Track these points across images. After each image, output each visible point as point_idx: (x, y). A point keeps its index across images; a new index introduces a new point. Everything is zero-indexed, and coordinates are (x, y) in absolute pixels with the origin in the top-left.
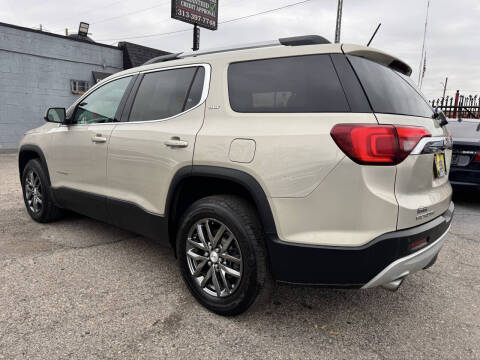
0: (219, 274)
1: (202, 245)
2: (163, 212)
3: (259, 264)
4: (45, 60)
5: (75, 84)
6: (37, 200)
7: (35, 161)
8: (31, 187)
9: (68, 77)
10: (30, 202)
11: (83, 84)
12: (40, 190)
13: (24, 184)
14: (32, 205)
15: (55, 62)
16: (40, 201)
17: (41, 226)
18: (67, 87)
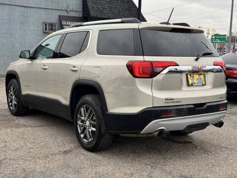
0: (89, 132)
1: (83, 118)
2: (69, 103)
3: (102, 124)
4: (26, 9)
5: (46, 25)
6: (14, 102)
7: (14, 80)
8: (11, 95)
9: (42, 21)
10: (10, 104)
11: (52, 25)
12: (16, 96)
13: (7, 93)
14: (11, 106)
15: (33, 10)
16: (16, 103)
17: (15, 117)
18: (41, 28)
